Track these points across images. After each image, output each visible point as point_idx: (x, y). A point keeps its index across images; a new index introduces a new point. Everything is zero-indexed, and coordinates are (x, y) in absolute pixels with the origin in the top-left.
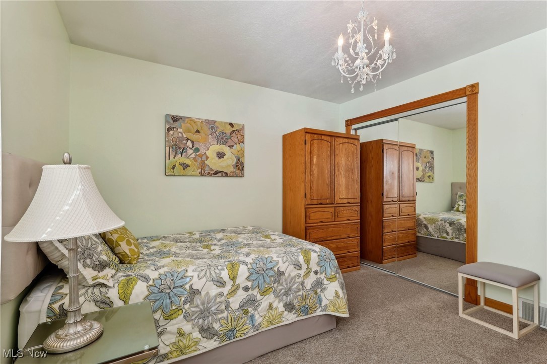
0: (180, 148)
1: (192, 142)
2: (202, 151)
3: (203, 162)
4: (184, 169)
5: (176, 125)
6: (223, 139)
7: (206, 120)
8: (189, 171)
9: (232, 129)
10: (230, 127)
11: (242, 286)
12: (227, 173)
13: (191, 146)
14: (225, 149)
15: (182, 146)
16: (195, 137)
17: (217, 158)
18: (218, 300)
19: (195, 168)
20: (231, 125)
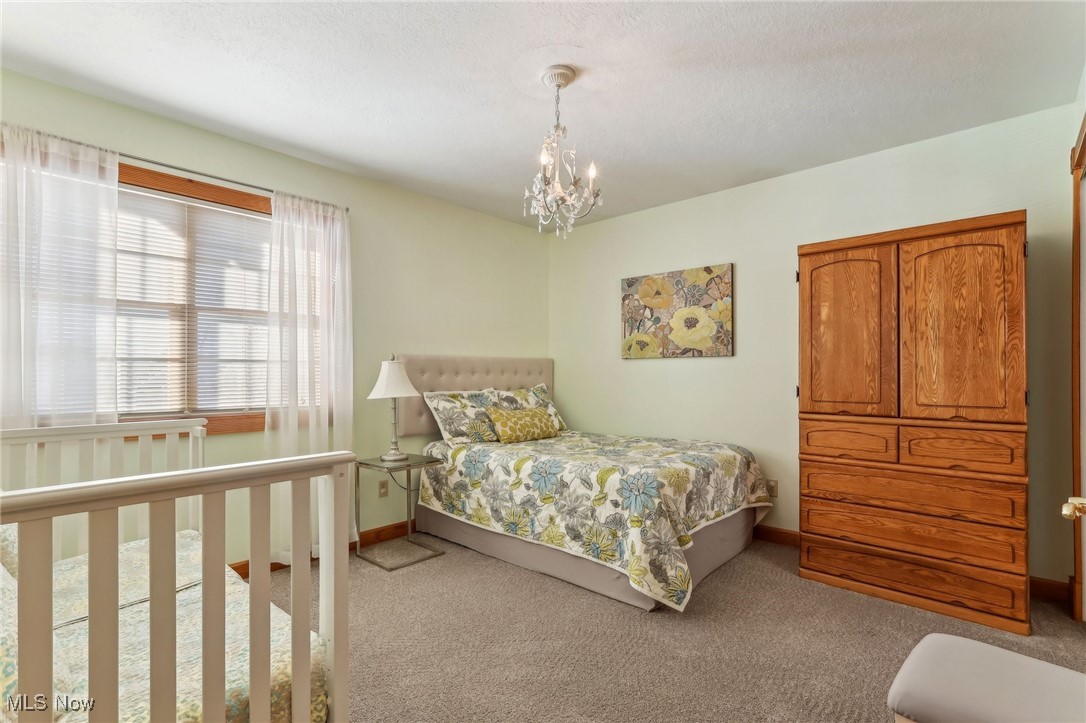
0: (636, 321)
1: (651, 310)
2: (664, 320)
3: (666, 336)
4: (642, 350)
5: (633, 289)
6: (695, 297)
7: (669, 273)
8: (648, 351)
9: (709, 277)
10: (705, 273)
11: (524, 482)
12: (701, 351)
13: (649, 316)
14: (698, 312)
15: (639, 318)
16: (655, 302)
17: (685, 329)
18: (505, 487)
19: (655, 348)
20: (708, 270)
